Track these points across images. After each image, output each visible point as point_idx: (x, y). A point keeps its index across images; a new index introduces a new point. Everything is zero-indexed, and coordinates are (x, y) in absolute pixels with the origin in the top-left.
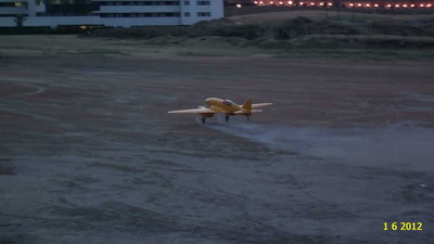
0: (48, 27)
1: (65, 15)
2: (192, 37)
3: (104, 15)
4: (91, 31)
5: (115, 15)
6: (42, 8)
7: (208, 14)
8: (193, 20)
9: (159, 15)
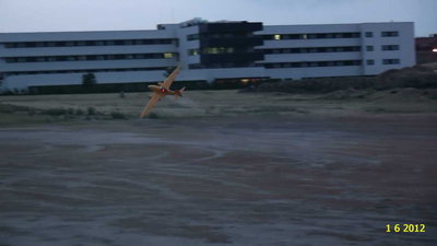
0: (204, 81)
1: (223, 66)
2: (380, 90)
3: (269, 66)
4: (255, 85)
5: (282, 65)
6: (196, 59)
7: (397, 61)
8: (378, 69)
9: (335, 63)
